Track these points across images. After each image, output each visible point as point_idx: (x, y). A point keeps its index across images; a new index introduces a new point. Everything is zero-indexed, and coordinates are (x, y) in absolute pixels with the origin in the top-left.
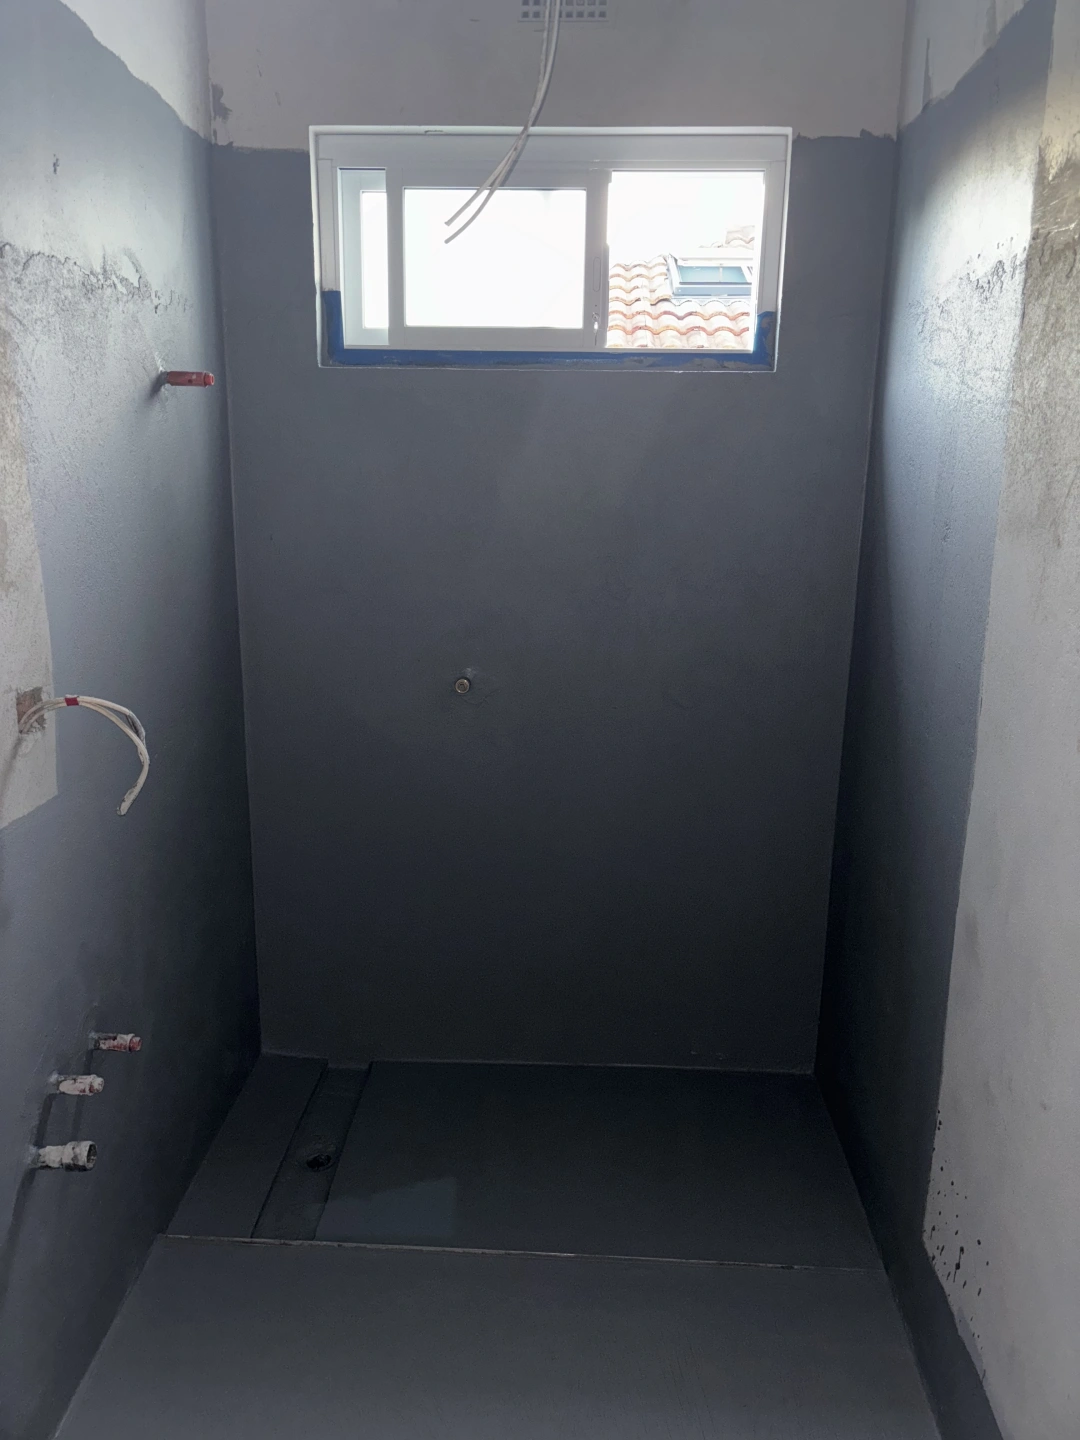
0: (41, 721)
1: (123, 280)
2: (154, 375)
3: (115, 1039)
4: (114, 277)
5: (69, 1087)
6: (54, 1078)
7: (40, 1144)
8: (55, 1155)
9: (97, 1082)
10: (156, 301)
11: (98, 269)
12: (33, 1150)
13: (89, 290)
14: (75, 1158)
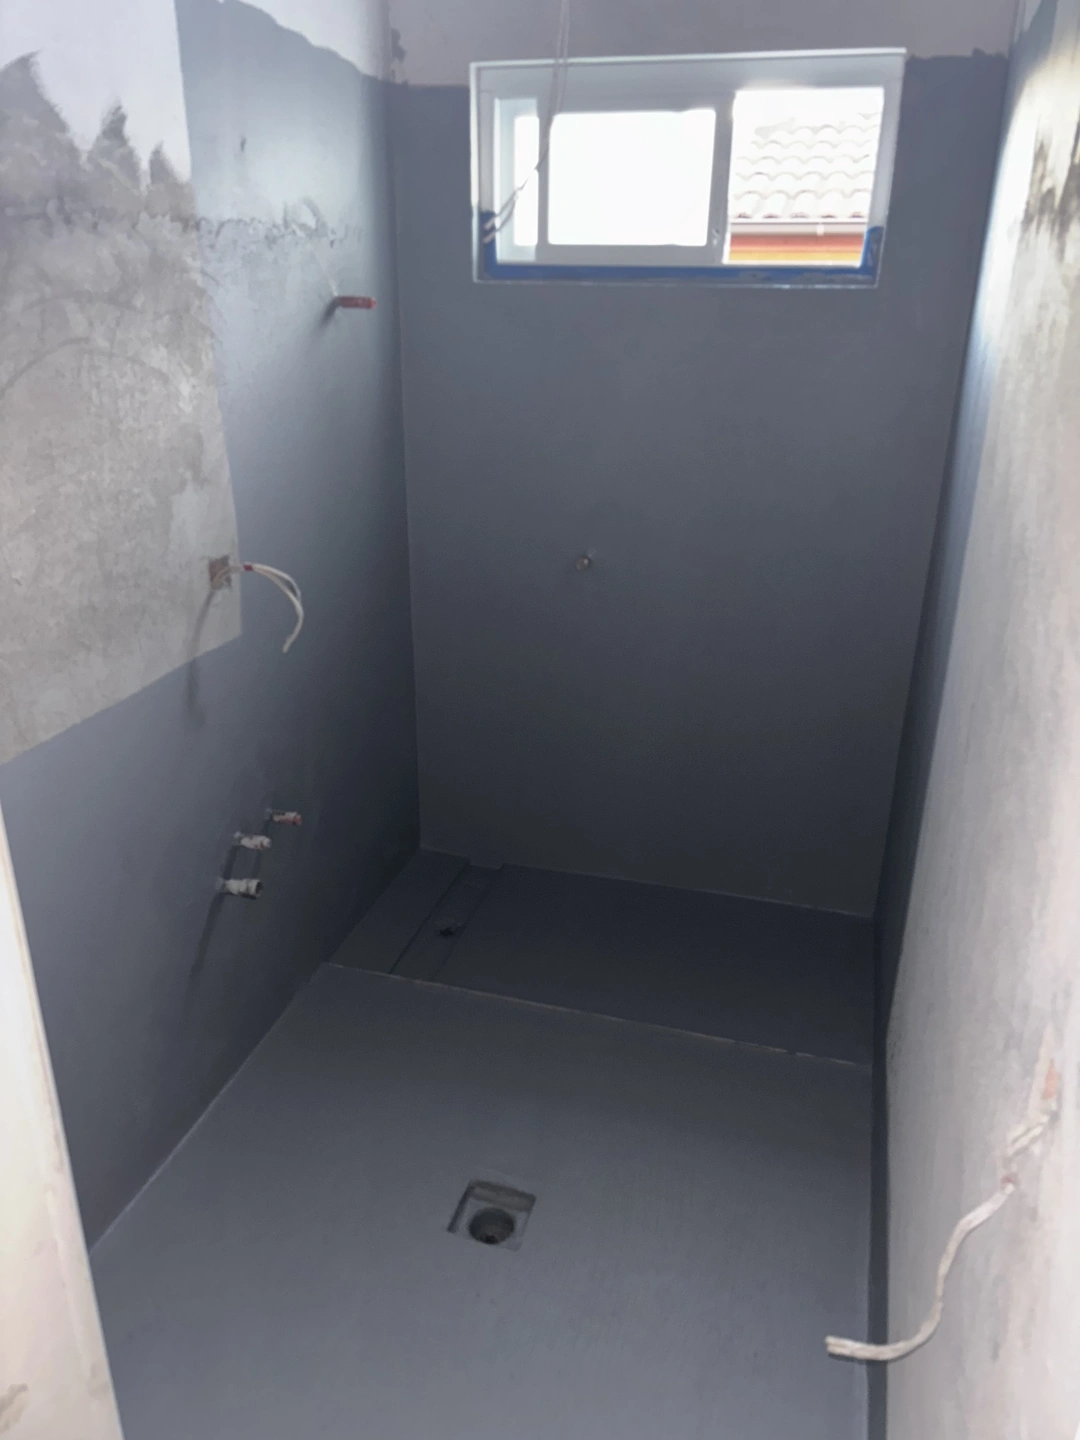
0: (229, 580)
1: (303, 226)
2: (328, 300)
3: (283, 814)
4: (294, 227)
5: (247, 842)
6: (238, 834)
7: (227, 876)
8: (236, 886)
9: (266, 841)
10: (332, 237)
11: (279, 221)
12: (221, 880)
13: (271, 241)
14: (248, 889)
